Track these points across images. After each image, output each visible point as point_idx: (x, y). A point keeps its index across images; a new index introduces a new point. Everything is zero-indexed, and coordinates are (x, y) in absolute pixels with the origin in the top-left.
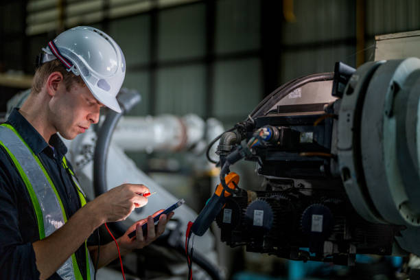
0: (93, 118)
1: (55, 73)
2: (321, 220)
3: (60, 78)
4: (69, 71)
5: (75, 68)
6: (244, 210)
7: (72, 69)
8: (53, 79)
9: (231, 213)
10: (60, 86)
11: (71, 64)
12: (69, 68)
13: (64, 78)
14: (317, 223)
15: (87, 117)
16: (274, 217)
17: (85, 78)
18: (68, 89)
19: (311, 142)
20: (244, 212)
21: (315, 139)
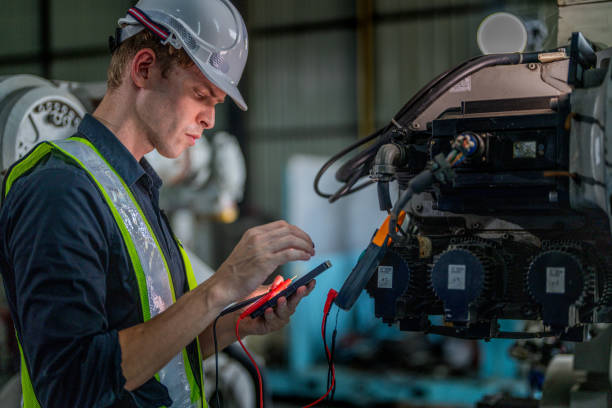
0: (206, 120)
1: (142, 51)
2: (563, 275)
3: (151, 58)
4: (165, 43)
5: (174, 37)
6: (429, 265)
7: (170, 39)
8: (140, 61)
9: (391, 272)
10: (153, 72)
11: (168, 32)
12: (164, 39)
13: (157, 57)
14: (556, 281)
15: (197, 118)
16: (487, 274)
17: (190, 52)
18: (164, 75)
19: (534, 156)
20: (430, 268)
21: (541, 153)
